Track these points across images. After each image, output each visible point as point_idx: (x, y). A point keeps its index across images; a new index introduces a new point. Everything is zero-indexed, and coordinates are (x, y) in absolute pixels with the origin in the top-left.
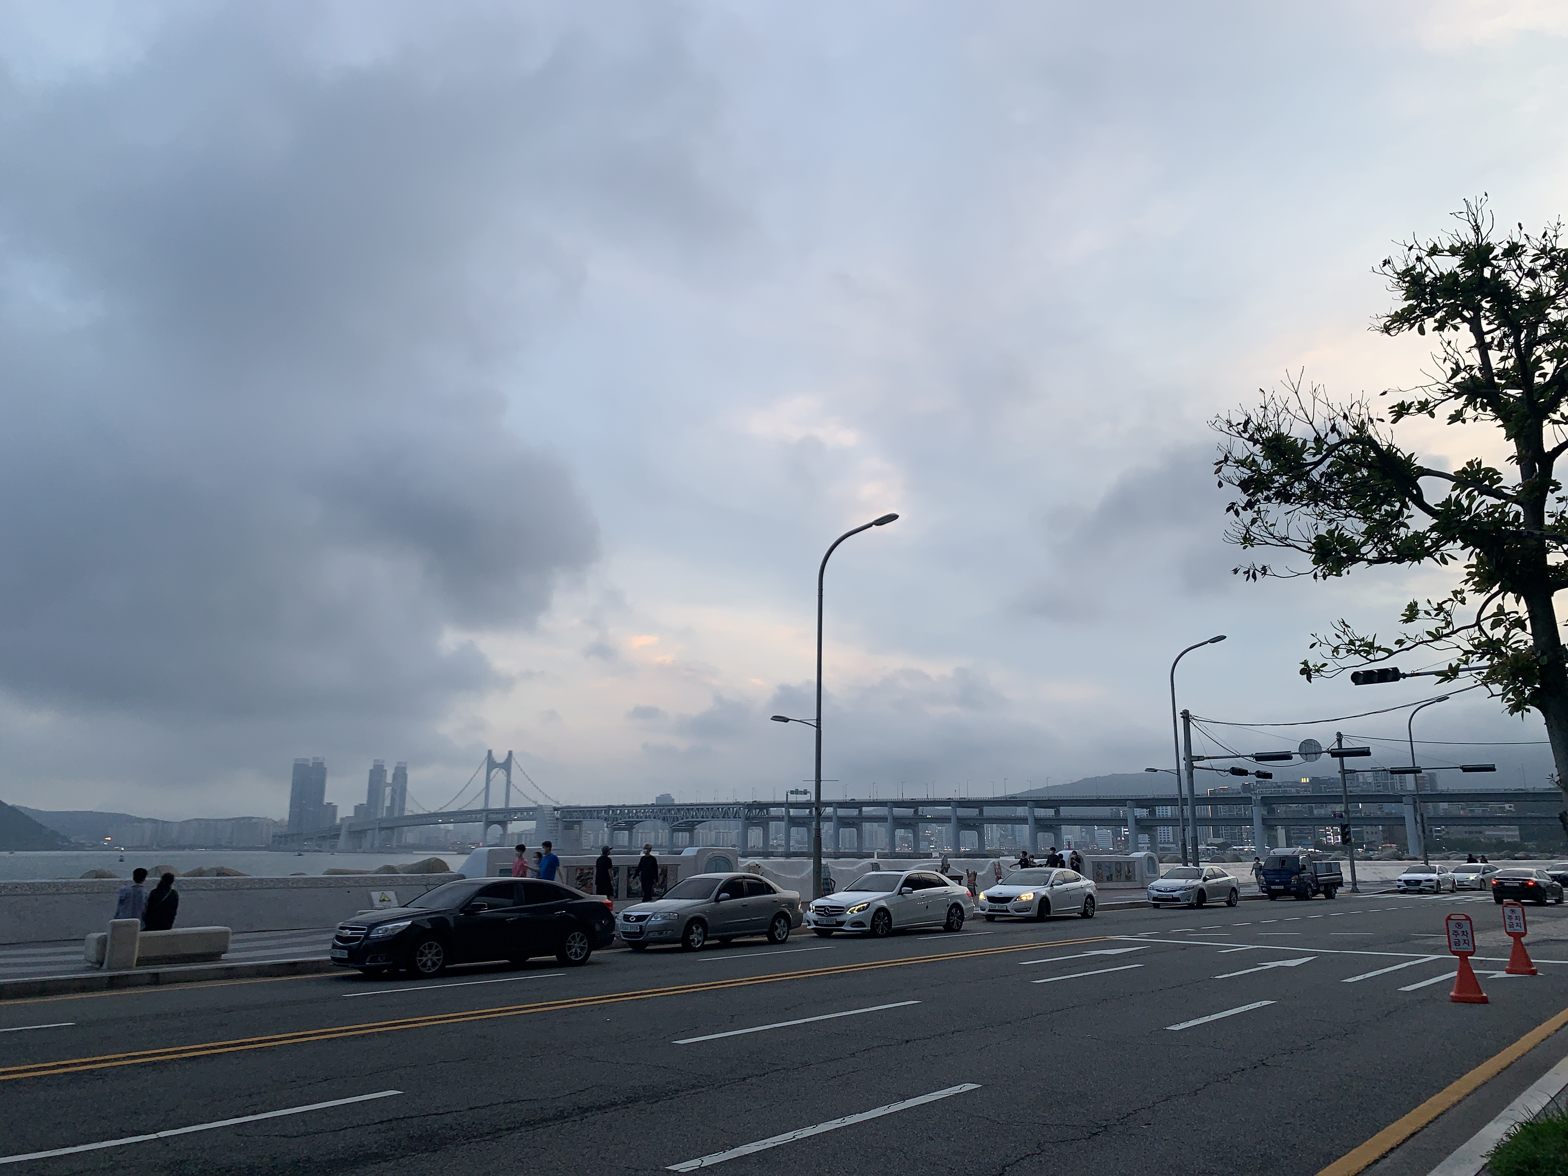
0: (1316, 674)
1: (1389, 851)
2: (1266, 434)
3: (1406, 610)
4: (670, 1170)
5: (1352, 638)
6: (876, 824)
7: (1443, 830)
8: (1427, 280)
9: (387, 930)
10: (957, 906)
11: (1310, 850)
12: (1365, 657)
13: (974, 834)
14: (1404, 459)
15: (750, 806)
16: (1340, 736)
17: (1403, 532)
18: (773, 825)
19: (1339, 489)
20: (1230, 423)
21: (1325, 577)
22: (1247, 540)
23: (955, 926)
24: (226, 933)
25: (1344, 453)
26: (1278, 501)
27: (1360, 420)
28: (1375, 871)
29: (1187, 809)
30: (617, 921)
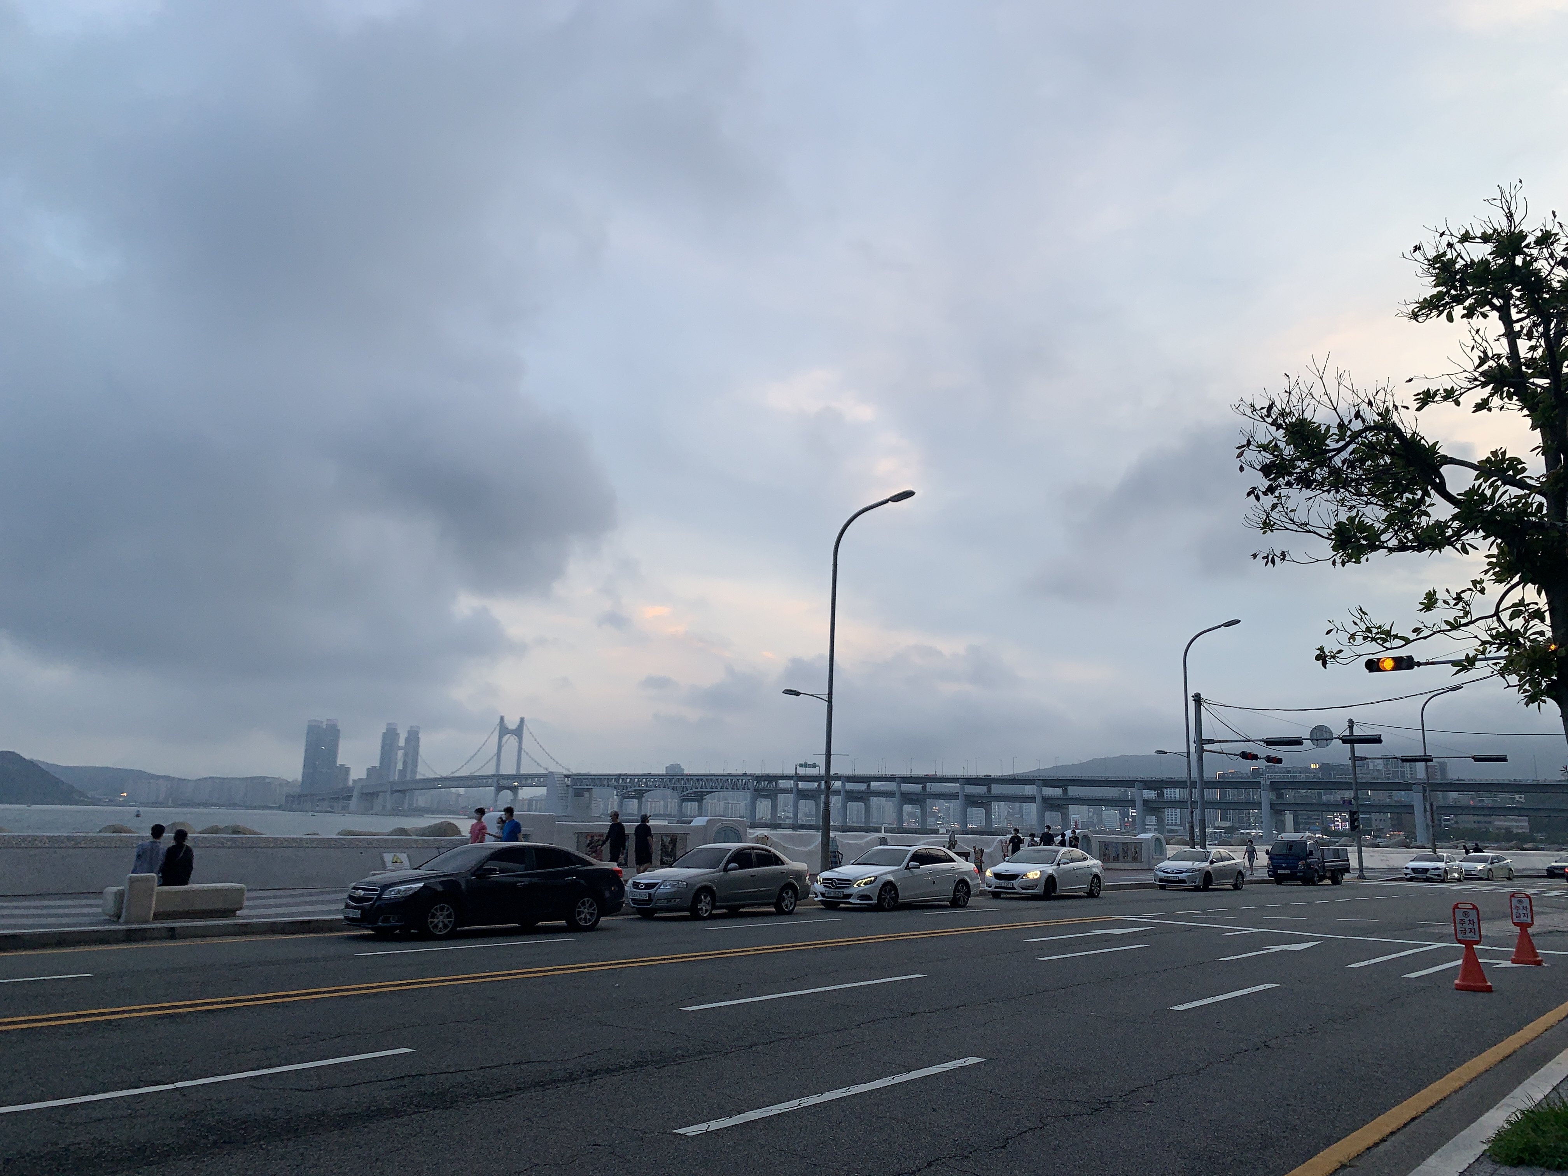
0: (1332, 660)
1: (1398, 839)
2: (1290, 419)
3: (1424, 599)
4: (678, 1134)
5: (1369, 625)
6: (884, 799)
7: (1452, 819)
8: (1458, 266)
9: (399, 891)
10: (963, 882)
11: (1317, 836)
12: (1381, 645)
13: (981, 811)
14: (1427, 447)
15: (759, 778)
16: (1351, 724)
17: (1424, 520)
18: (781, 797)
19: (1361, 476)
20: (1254, 407)
21: (1343, 564)
22: (1267, 525)
23: (961, 903)
24: (242, 890)
25: (1368, 440)
26: (1300, 487)
27: (1385, 407)
28: (1383, 858)
29: (1196, 792)
30: (626, 888)
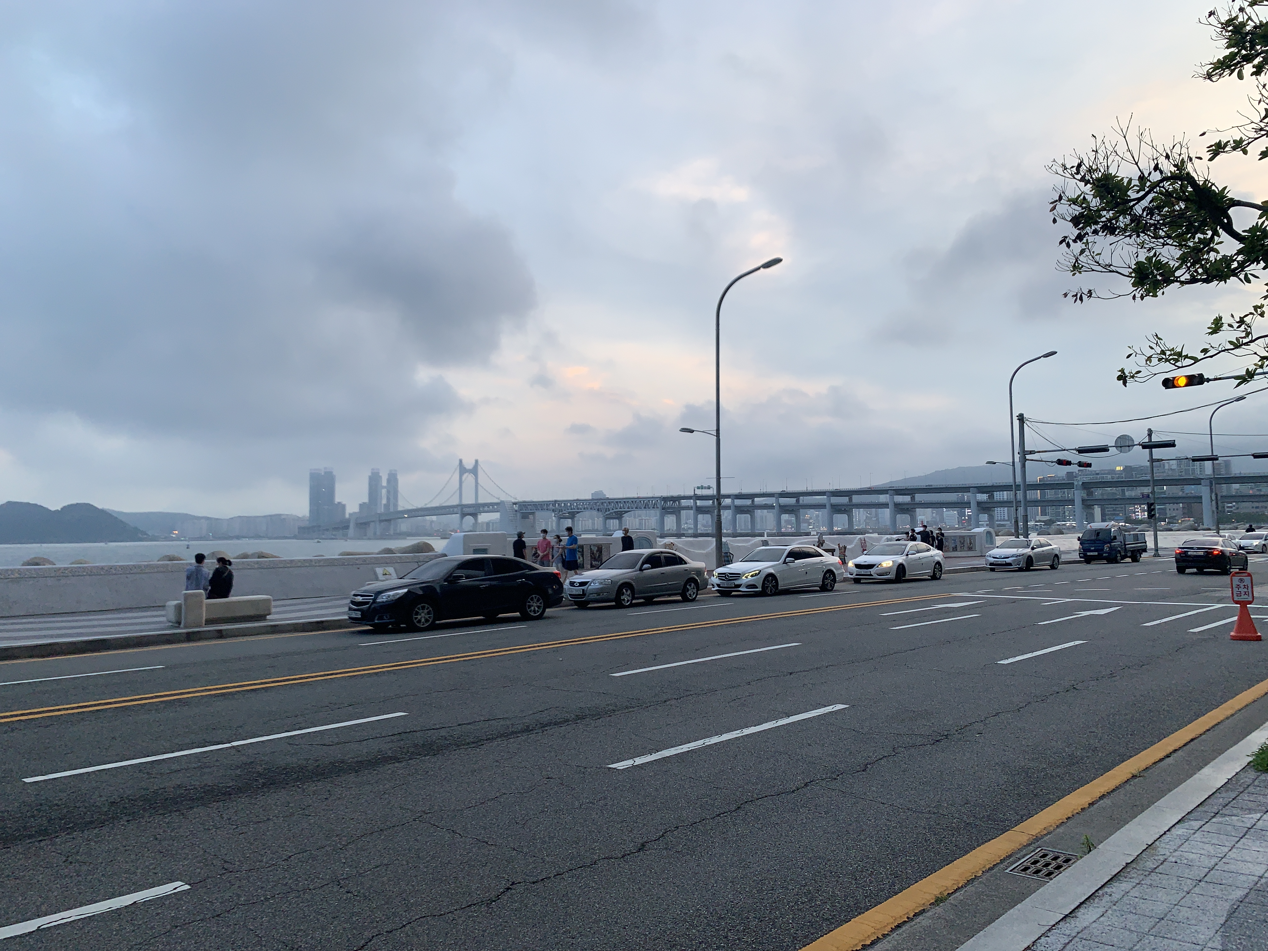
0: (1131, 379)
1: (1188, 523)
2: (1096, 175)
3: (1212, 324)
4: (610, 768)
5: (1163, 349)
6: (766, 511)
7: (1234, 506)
8: (1248, 28)
9: (389, 596)
10: (830, 572)
11: (1120, 524)
12: (1174, 364)
13: (845, 517)
14: (1217, 192)
15: (665, 499)
16: (1150, 433)
17: (1212, 256)
18: (683, 513)
19: (1158, 221)
20: (1065, 167)
21: (1142, 298)
22: (1076, 268)
23: (829, 588)
24: (269, 600)
25: (1165, 189)
26: (1105, 234)
27: (1180, 159)
28: (1174, 539)
29: (1020, 495)
30: (565, 587)
